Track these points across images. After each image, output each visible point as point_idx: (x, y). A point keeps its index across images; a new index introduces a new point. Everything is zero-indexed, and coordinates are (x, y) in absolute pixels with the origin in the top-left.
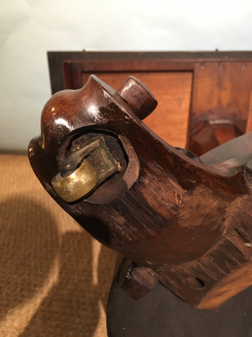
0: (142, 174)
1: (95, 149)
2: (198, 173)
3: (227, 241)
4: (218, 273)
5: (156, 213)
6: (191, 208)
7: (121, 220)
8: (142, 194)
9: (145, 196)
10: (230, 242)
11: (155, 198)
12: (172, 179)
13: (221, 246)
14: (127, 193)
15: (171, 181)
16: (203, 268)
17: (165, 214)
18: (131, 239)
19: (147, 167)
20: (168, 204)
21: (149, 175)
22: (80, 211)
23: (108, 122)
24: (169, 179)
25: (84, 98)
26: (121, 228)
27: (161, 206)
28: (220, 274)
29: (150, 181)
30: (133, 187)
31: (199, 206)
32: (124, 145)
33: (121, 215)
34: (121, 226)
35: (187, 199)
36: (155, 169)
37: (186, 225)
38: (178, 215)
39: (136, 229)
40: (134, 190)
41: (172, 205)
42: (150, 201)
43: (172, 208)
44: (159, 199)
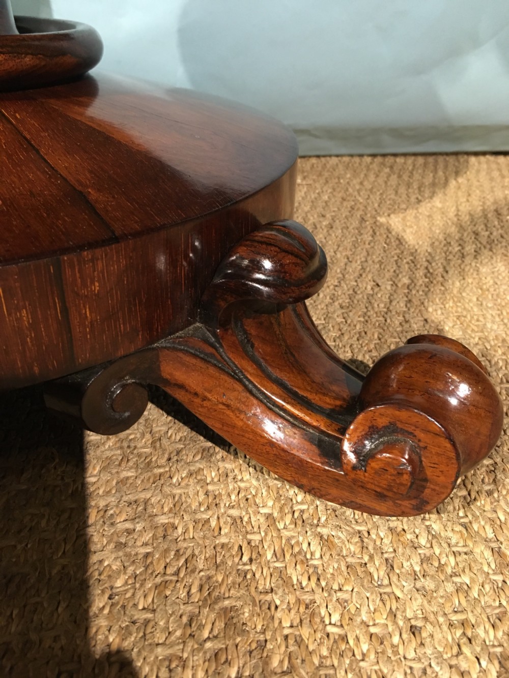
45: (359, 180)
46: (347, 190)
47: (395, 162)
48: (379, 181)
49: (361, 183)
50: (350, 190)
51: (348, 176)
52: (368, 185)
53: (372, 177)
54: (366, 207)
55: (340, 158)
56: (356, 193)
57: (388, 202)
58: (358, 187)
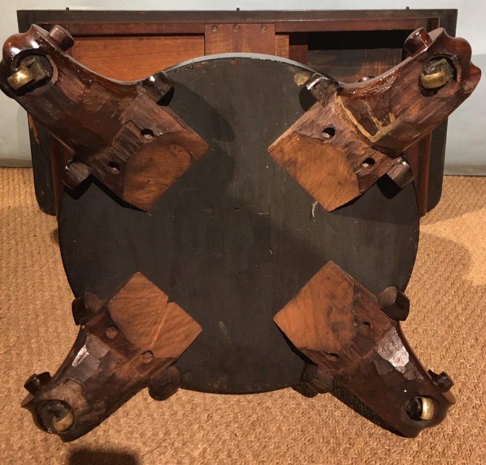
0: (59, 75)
1: (33, 63)
2: (92, 75)
3: (126, 129)
4: (126, 155)
5: (70, 100)
6: (91, 97)
7: (50, 105)
8: (61, 88)
9: (62, 89)
10: (128, 129)
11: (69, 91)
12: (76, 78)
13: (123, 132)
14: (52, 88)
15: (76, 80)
16: (115, 152)
17: (75, 100)
18: (56, 119)
19: (62, 71)
20: (76, 94)
21: (63, 76)
22: (25, 100)
23: (40, 47)
24: (75, 78)
25: (27, 38)
26: (50, 111)
27: (72, 95)
28: (127, 156)
29: (64, 80)
30: (55, 84)
31: (96, 97)
32: (49, 60)
33: (50, 102)
34: (50, 110)
35: (88, 91)
36: (66, 72)
37: (90, 109)
38: (83, 100)
39: (59, 111)
40: (56, 86)
41: (78, 94)
42: (65, 92)
43: (78, 96)
44: (71, 91)
45: (453, 188)
46: (446, 192)
47: (476, 180)
48: (463, 190)
49: (454, 190)
50: (448, 193)
51: (449, 186)
52: (457, 191)
53: (461, 187)
54: (452, 201)
55: (447, 177)
56: (450, 194)
57: (464, 199)
58: (452, 191)
